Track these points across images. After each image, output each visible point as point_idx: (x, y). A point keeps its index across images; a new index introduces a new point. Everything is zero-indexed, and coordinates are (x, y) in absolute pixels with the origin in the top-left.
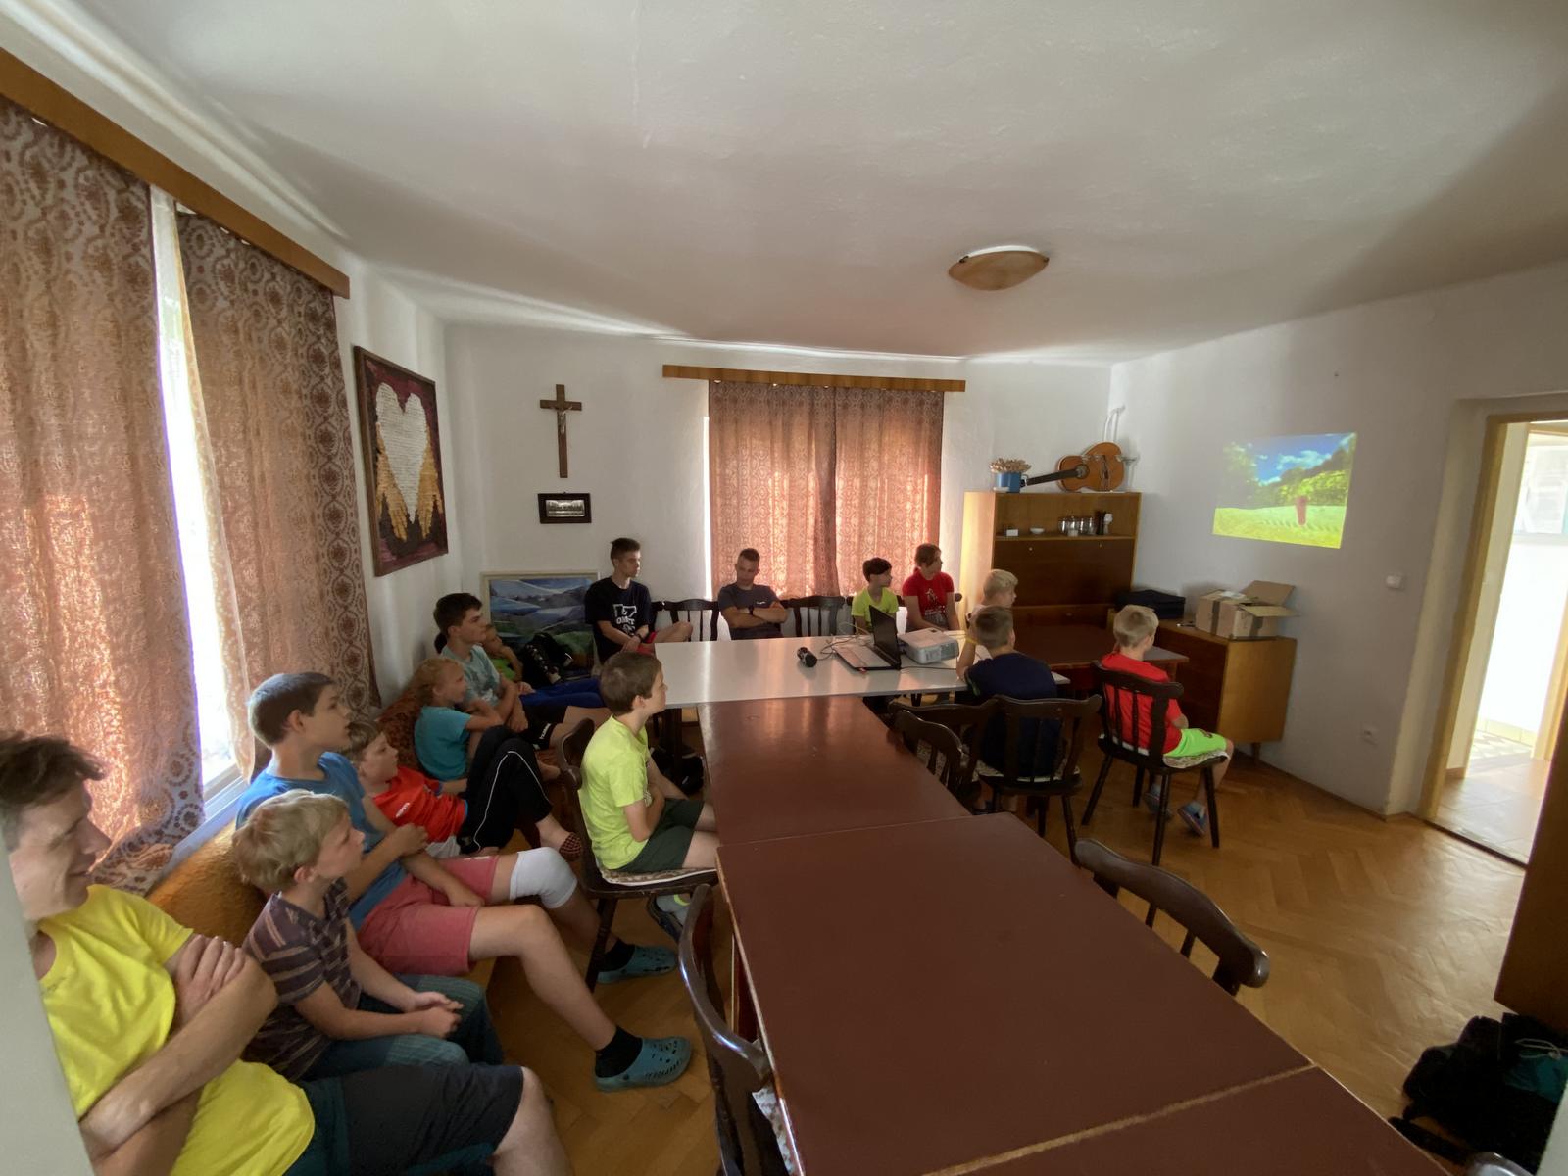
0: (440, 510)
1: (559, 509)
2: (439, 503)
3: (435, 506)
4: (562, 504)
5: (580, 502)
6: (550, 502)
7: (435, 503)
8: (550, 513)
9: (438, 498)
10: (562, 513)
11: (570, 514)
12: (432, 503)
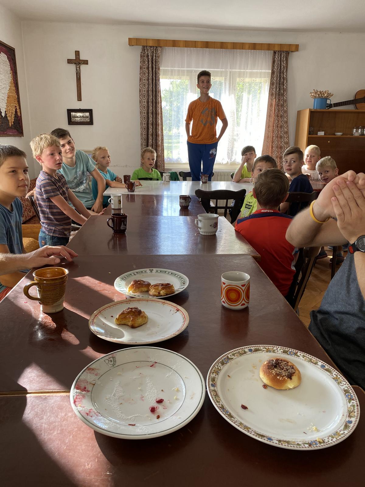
0: (19, 114)
1: (77, 117)
2: (18, 110)
3: (16, 112)
4: (79, 114)
5: (87, 114)
6: (73, 114)
7: (16, 109)
8: (73, 120)
9: (18, 108)
10: (78, 119)
11: (83, 120)
12: (14, 110)
